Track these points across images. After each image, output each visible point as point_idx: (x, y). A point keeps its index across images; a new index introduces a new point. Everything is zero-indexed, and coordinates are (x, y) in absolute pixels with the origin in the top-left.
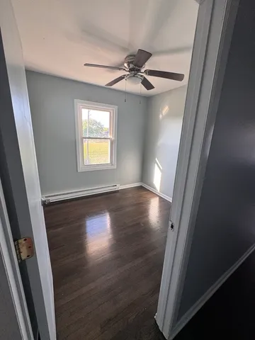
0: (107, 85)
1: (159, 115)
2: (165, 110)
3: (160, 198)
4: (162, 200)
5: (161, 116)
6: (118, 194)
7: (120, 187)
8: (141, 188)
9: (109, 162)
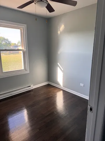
0: (19, 7)
1: (57, 31)
2: (62, 28)
3: (64, 91)
4: (65, 92)
5: (59, 32)
6: (32, 93)
7: (33, 87)
8: (49, 85)
9: (23, 68)
